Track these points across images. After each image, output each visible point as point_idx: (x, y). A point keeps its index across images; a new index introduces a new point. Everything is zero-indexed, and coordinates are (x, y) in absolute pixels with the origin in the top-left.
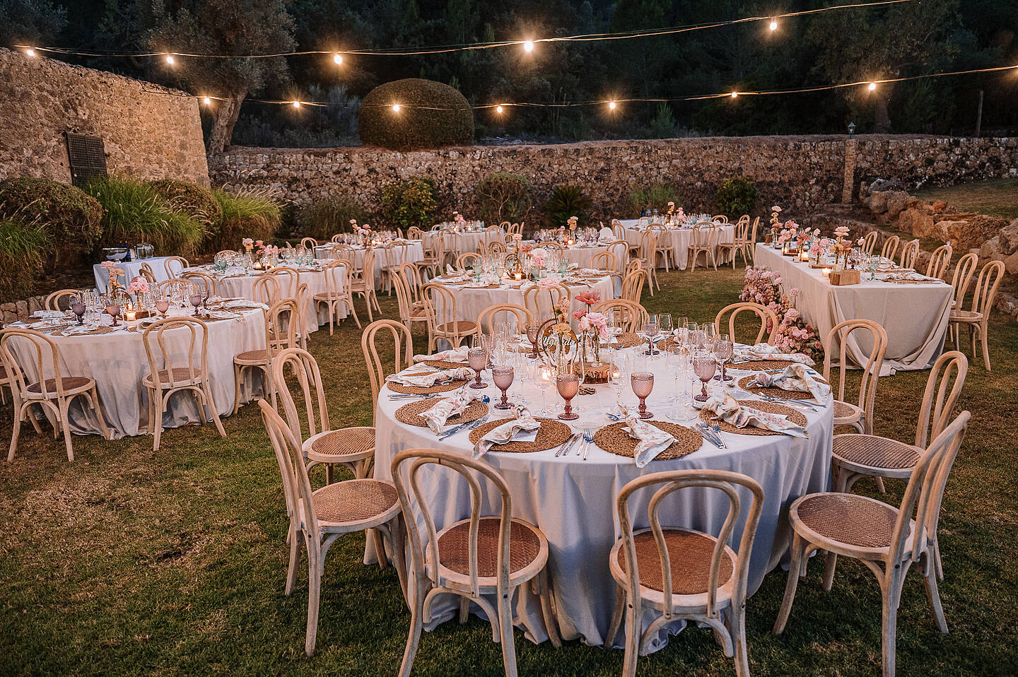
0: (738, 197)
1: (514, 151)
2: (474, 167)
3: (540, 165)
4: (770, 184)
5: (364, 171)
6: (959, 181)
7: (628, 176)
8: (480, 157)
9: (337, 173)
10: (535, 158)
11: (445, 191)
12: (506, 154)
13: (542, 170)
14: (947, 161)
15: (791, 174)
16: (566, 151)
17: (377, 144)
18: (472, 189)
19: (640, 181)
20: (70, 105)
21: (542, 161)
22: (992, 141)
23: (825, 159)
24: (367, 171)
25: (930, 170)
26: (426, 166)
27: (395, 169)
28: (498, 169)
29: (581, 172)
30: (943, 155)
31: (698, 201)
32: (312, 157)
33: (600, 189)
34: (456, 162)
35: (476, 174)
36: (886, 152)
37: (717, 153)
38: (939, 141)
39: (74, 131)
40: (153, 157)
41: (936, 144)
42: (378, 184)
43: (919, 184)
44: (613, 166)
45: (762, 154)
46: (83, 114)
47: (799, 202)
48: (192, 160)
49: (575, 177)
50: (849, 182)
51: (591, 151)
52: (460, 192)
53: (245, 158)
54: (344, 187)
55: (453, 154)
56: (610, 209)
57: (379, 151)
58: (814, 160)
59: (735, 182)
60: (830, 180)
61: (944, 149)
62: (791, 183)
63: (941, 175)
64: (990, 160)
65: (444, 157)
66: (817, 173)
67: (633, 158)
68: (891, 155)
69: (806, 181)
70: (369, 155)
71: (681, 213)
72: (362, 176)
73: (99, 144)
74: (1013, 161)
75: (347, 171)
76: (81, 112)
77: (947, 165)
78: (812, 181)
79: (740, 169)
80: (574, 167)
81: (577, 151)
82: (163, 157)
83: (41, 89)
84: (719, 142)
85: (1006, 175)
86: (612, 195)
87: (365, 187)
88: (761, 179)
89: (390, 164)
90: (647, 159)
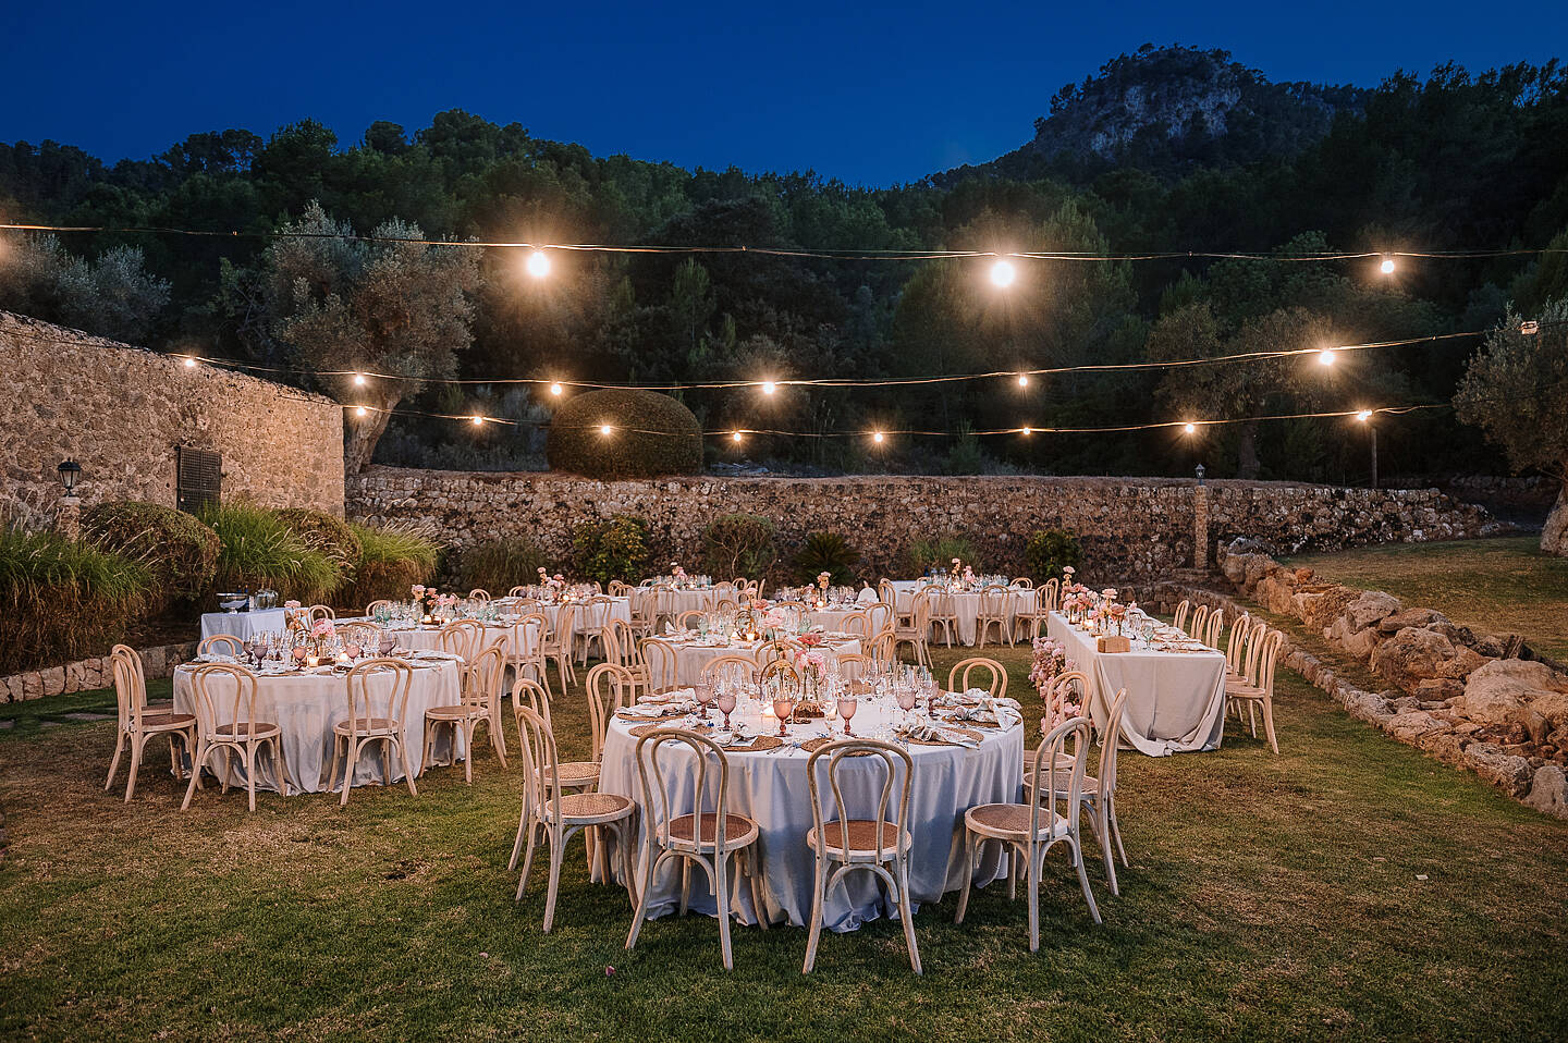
0: (1055, 554)
1: (756, 486)
2: (700, 504)
3: (790, 505)
4: (1099, 540)
5: (550, 505)
6: (1348, 544)
7: (908, 523)
8: (710, 491)
9: (513, 506)
10: (784, 495)
11: (660, 535)
12: (745, 489)
13: (793, 511)
14: (1330, 518)
15: (1127, 527)
16: (826, 487)
17: (570, 471)
18: (697, 533)
19: (925, 530)
20: (189, 412)
21: (794, 499)
22: (1386, 494)
23: (1170, 510)
24: (554, 504)
25: (1309, 529)
26: (635, 501)
27: (592, 503)
28: (733, 508)
29: (846, 515)
30: (1324, 510)
31: (1002, 559)
32: (481, 484)
33: (870, 538)
34: (678, 497)
35: (704, 514)
36: (1250, 502)
37: (1028, 497)
38: (1318, 492)
39: (189, 444)
40: (279, 479)
41: (1314, 494)
42: (569, 522)
43: (1297, 546)
44: (889, 509)
45: (1086, 500)
46: (203, 423)
47: (1138, 565)
48: (326, 483)
49: (837, 522)
50: (1202, 540)
51: (860, 488)
52: (680, 537)
53: (388, 482)
54: (521, 525)
55: (673, 487)
56: (884, 565)
57: (573, 478)
58: (1156, 510)
59: (1050, 535)
60: (1178, 536)
61: (1325, 502)
62: (1127, 539)
63: (1324, 536)
64: (1386, 517)
65: (661, 490)
66: (1160, 527)
67: (915, 499)
68: (1257, 508)
69: (1145, 537)
70: (559, 484)
71: (969, 572)
72: (547, 511)
73: (216, 461)
74: (1416, 521)
75: (527, 503)
76: (200, 423)
77: (1331, 523)
78: (1155, 538)
79: (1058, 519)
80: (836, 509)
81: (840, 487)
82: (291, 479)
83: (159, 393)
84: (1029, 482)
85: (1409, 539)
86: (887, 547)
87: (551, 526)
88: (1086, 533)
89: (587, 496)
90: (934, 501)
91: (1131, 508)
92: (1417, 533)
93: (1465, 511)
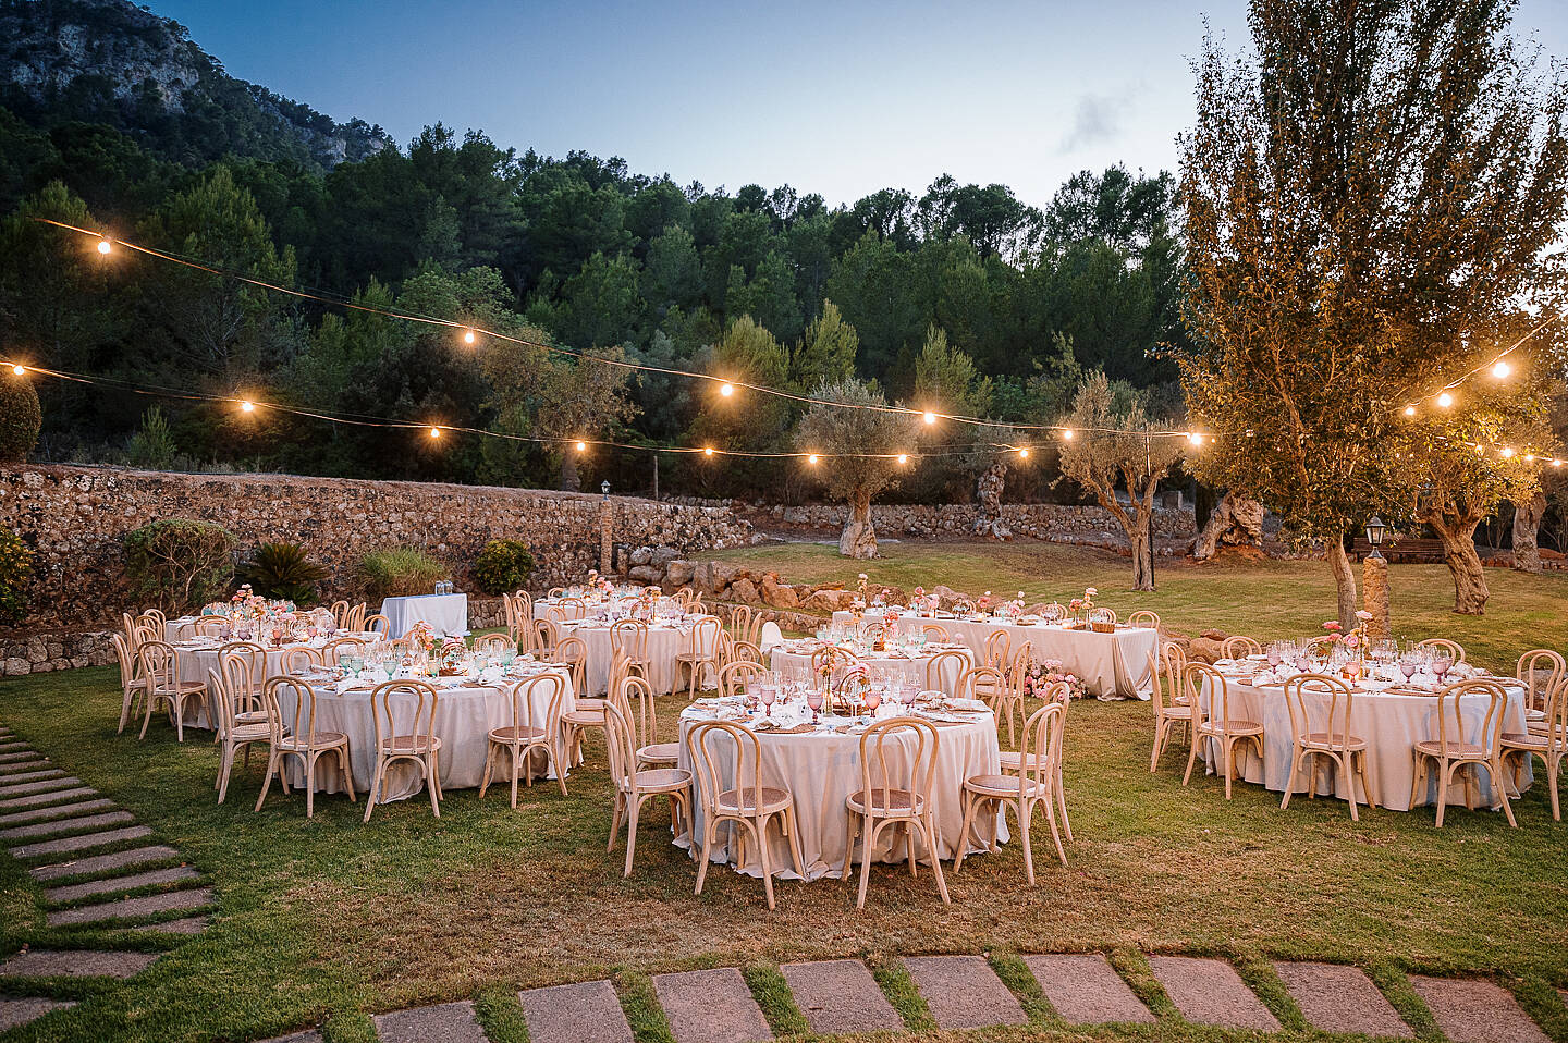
1: (158, 481)
2: (79, 504)
3: (206, 508)
4: (523, 549)
7: (348, 532)
8: (91, 487)
10: (197, 495)
12: (144, 485)
13: (212, 516)
14: (672, 529)
15: (542, 537)
16: (249, 486)
18: (81, 545)
19: (367, 539)
21: (208, 501)
22: (701, 510)
23: (571, 521)
28: (130, 511)
29: (277, 522)
30: (668, 523)
34: (42, 493)
35: (86, 518)
36: (623, 515)
37: (459, 506)
38: (663, 507)
41: (661, 509)
44: (326, 515)
45: (508, 511)
49: (268, 530)
50: (608, 549)
51: (290, 490)
52: (53, 550)
55: (32, 478)
58: (562, 521)
59: (507, 545)
61: (668, 516)
62: (543, 548)
65: (13, 483)
66: (566, 537)
67: (352, 505)
68: (628, 520)
69: (556, 547)
74: (718, 532)
77: (673, 534)
78: (564, 547)
79: (487, 529)
80: (265, 515)
81: (267, 488)
84: (459, 491)
85: (715, 547)
86: (329, 560)
88: (511, 542)
90: (371, 508)
91: (543, 519)
92: (720, 541)
93: (741, 525)
